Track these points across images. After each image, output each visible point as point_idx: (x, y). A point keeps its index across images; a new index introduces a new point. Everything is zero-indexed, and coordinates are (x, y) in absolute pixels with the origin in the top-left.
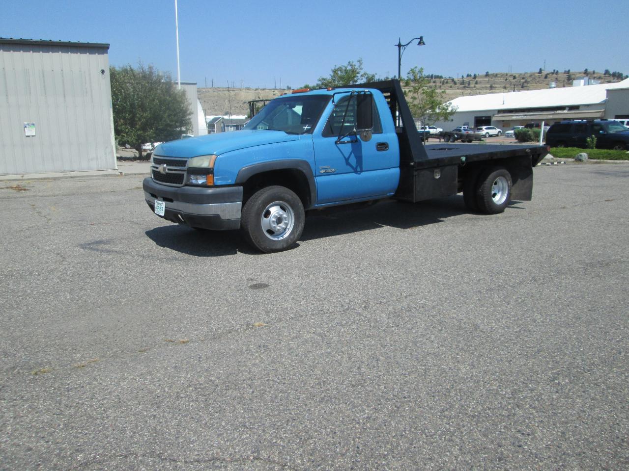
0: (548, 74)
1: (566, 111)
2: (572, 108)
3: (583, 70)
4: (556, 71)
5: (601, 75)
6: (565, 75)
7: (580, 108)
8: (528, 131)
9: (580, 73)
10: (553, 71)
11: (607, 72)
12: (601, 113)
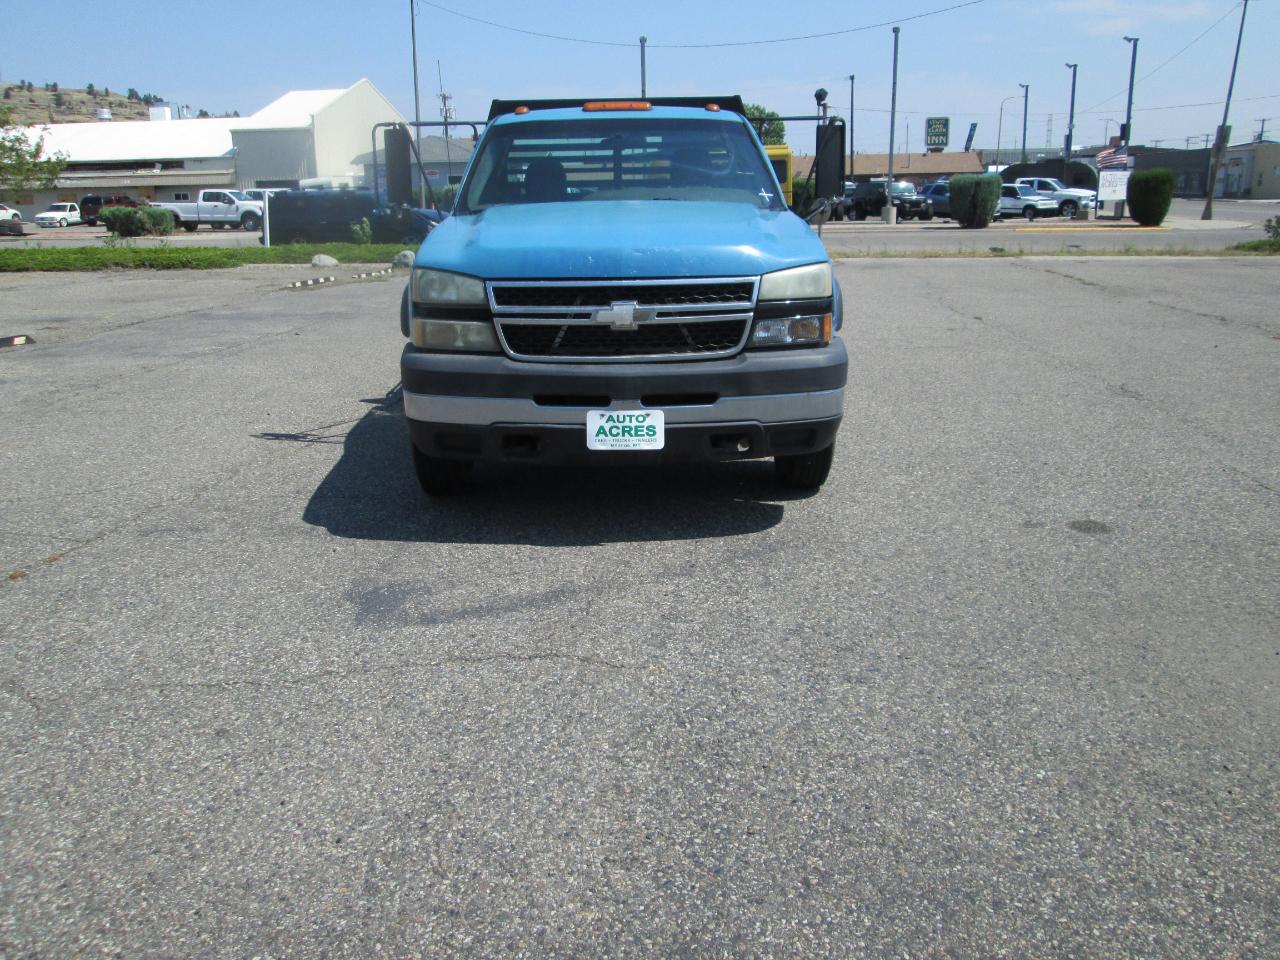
0: (11, 89)
1: (157, 171)
2: (167, 164)
3: (84, 87)
4: (27, 84)
5: (122, 99)
6: (49, 93)
7: (186, 165)
8: (136, 213)
9: (79, 91)
10: (19, 83)
11: (133, 94)
12: (229, 176)
